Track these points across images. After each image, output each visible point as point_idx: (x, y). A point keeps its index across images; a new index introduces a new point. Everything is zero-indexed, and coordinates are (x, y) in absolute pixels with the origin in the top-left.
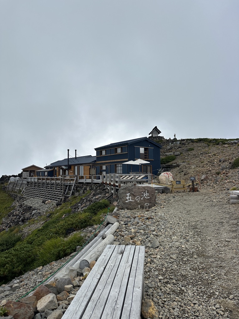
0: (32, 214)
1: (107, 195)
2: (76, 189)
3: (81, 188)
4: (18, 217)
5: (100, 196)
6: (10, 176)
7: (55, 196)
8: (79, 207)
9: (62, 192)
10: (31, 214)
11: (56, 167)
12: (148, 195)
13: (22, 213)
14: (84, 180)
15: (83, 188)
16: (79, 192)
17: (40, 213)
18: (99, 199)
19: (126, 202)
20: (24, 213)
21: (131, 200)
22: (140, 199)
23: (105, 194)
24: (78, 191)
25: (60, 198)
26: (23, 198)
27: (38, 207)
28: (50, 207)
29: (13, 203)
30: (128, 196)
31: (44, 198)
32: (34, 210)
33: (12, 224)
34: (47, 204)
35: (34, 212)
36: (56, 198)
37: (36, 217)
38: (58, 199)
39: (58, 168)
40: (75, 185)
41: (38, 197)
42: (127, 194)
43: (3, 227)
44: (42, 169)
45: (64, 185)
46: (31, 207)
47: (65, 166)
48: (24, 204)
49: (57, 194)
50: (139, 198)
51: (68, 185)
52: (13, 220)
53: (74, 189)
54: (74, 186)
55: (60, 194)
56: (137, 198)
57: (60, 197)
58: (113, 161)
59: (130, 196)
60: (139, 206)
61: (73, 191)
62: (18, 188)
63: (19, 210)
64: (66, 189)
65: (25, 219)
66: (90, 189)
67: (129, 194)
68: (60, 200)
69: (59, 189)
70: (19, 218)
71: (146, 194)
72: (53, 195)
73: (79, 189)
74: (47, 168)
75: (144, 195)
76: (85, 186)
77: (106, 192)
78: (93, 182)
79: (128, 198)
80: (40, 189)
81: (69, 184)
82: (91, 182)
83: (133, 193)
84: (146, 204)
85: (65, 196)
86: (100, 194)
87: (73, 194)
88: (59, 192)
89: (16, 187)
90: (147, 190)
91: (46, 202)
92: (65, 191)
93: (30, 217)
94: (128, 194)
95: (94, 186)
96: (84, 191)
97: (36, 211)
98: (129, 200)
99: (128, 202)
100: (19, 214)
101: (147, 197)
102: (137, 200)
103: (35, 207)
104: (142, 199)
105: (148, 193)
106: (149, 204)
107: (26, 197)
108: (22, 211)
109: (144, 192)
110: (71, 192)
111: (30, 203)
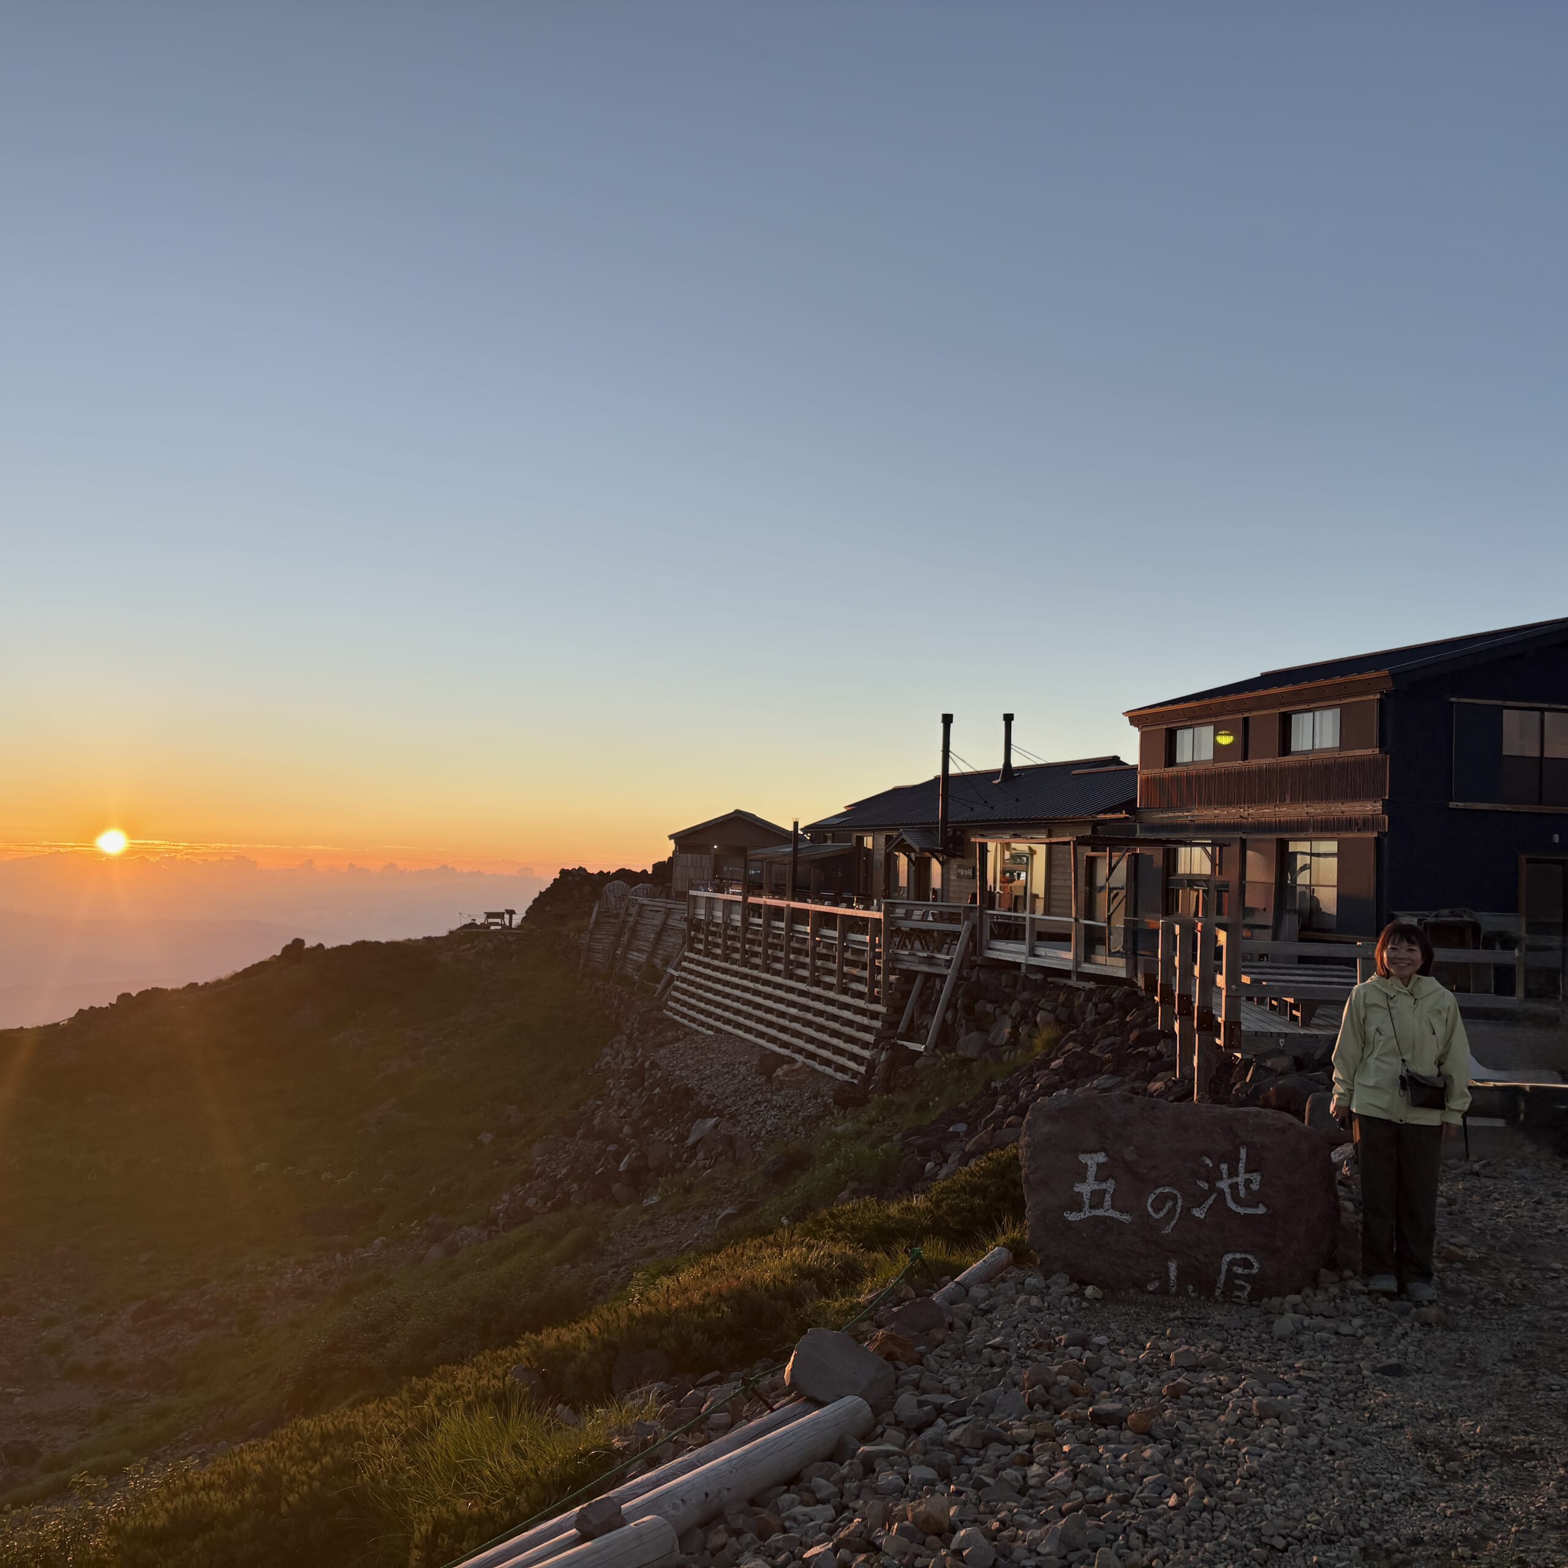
0: (691, 1140)
1: (1156, 1086)
2: (969, 1009)
3: (1003, 1002)
4: (612, 1148)
5: (1105, 1082)
6: (606, 878)
8: (946, 1149)
9: (874, 1016)
10: (682, 1138)
12: (1255, 1187)
13: (634, 1124)
14: (1024, 948)
16: (987, 1032)
17: (730, 1142)
19: (1072, 1217)
20: (648, 1130)
21: (1107, 1211)
22: (1186, 1210)
23: (1147, 1078)
24: (976, 1021)
25: (866, 1054)
26: (660, 1021)
27: (728, 1102)
28: (796, 1112)
30: (1092, 1172)
31: (774, 1040)
32: (705, 1113)
34: (781, 1083)
35: (700, 1127)
36: (839, 1052)
37: (705, 1168)
38: (851, 1064)
39: (881, 839)
40: (959, 977)
41: (738, 1026)
42: (1083, 1158)
43: (531, 1202)
45: (892, 971)
46: (689, 1093)
47: (925, 828)
48: (654, 1065)
50: (1174, 1198)
51: (917, 972)
52: (587, 1166)
53: (951, 1005)
54: (956, 987)
55: (866, 1029)
56: (1161, 1201)
57: (865, 1047)
59: (1105, 1172)
60: (1173, 1266)
61: (944, 1021)
62: (643, 957)
63: (622, 1103)
64: (906, 995)
65: (647, 1169)
66: (1058, 1021)
67: (1101, 1158)
68: (862, 1069)
69: (861, 996)
70: (618, 1157)
71: (1240, 1179)
72: (821, 1028)
73: (990, 1008)
74: (820, 831)
75: (1224, 1185)
76: (1026, 995)
78: (1086, 969)
79: (1085, 1189)
80: (756, 980)
81: (925, 968)
82: (1069, 967)
83: (1129, 1154)
84: (1228, 1257)
85: (895, 1048)
86: (1114, 1074)
87: (946, 1037)
88: (863, 1012)
89: (628, 947)
90: (1252, 1147)
91: (779, 1072)
92: (899, 1010)
93: (677, 1157)
94: (1093, 1161)
95: (1088, 999)
96: (1015, 1028)
97: (712, 1121)
98: (1092, 1207)
99: (1082, 1220)
100: (621, 1130)
101: (1241, 1206)
102: (1162, 1214)
103: (711, 1097)
104: (1202, 1217)
105: (1259, 1173)
106: (1256, 1265)
107: (677, 1018)
108: (637, 1113)
109: (1225, 1162)
110: (935, 1023)
111: (690, 1062)
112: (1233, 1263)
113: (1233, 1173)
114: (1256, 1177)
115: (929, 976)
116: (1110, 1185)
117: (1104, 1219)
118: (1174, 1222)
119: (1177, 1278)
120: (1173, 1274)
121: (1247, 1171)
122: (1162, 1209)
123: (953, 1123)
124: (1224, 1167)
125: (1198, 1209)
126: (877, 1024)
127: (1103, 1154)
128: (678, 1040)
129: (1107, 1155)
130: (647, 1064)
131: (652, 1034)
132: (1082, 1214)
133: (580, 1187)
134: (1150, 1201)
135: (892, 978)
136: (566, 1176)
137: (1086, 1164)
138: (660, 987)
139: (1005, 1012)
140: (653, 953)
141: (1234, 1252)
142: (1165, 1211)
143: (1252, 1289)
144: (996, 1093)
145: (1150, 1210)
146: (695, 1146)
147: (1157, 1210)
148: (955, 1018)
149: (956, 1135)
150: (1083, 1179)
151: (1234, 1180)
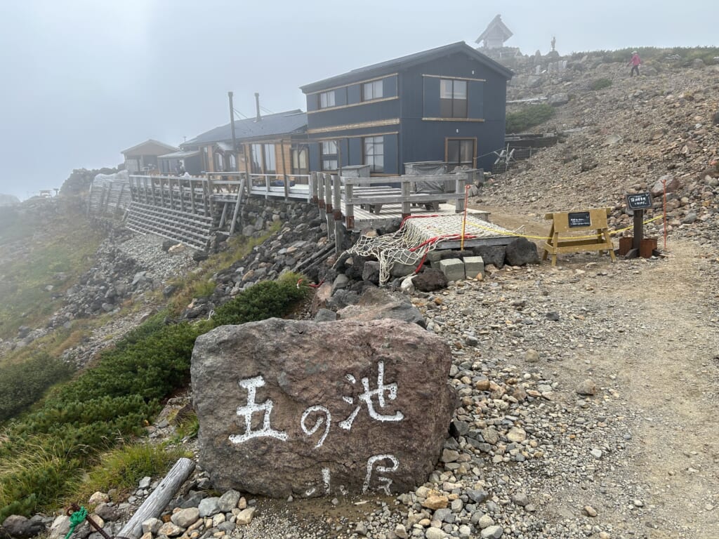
0: (134, 282)
1: (320, 244)
2: (246, 216)
3: (260, 211)
4: (102, 287)
5: (300, 244)
6: (96, 172)
7: (195, 231)
8: (235, 280)
9: (209, 222)
10: (131, 281)
11: (207, 145)
12: (393, 396)
13: (111, 277)
14: (265, 188)
15: (264, 214)
16: (253, 224)
17: (151, 281)
18: (297, 256)
19: (236, 440)
20: (117, 278)
21: (267, 432)
22: (336, 424)
23: (317, 240)
24: (249, 221)
25: (207, 238)
26: (124, 231)
27: (150, 264)
28: (178, 265)
29: (102, 245)
30: (252, 396)
31: (170, 235)
32: (140, 269)
33: (87, 305)
34: (172, 253)
35: (138, 276)
36: (197, 238)
37: (140, 293)
38: (201, 242)
39: (210, 148)
40: (241, 203)
41: (155, 230)
42: (245, 384)
43: (67, 315)
44: (173, 151)
45: (214, 203)
46: (133, 262)
47: (227, 142)
48: (119, 251)
49: (199, 226)
50: (324, 415)
51: (224, 203)
52: (92, 297)
53: (239, 215)
54: (240, 207)
55: (206, 228)
56: (314, 418)
57: (206, 235)
58: (356, 126)
59: (263, 395)
60: (326, 473)
61: (237, 222)
62: (115, 205)
63: (106, 268)
64: (221, 212)
65: (117, 296)
66: (281, 218)
67: (260, 382)
68: (206, 244)
69: (202, 214)
70: (104, 291)
71: (380, 391)
72: (189, 229)
73: (254, 215)
74: (186, 147)
75: (366, 398)
76: (268, 208)
77: (321, 231)
78: (290, 196)
79: (246, 412)
80: (161, 210)
81: (226, 200)
82: (283, 195)
83: (282, 378)
84: (373, 460)
85: (217, 234)
86: (303, 240)
87: (238, 228)
88: (204, 220)
89: (108, 201)
90: (388, 362)
91: (171, 249)
92: (219, 219)
93: (129, 290)
94: (253, 385)
95: (292, 208)
96: (265, 222)
97: (143, 273)
98: (254, 429)
99: (245, 444)
100: (105, 280)
101: (381, 415)
102: (314, 430)
103: (142, 262)
104: (349, 428)
105: (395, 384)
106: (395, 462)
107: (131, 229)
108: (112, 272)
109: (366, 376)
110: (233, 223)
111: (135, 248)
112: (376, 464)
113: (373, 386)
114: (393, 388)
115: (229, 204)
116: (269, 406)
117: (263, 441)
118: (326, 435)
119: (331, 482)
120: (327, 479)
121: (385, 384)
122: (313, 426)
123: (238, 267)
124: (365, 381)
125: (345, 422)
126: (210, 225)
127: (261, 378)
128: (130, 238)
129: (264, 379)
130: (116, 251)
131: (121, 236)
132: (245, 435)
133: (89, 306)
134: (303, 419)
135: (214, 206)
136: (83, 302)
137: (247, 389)
138: (123, 217)
139: (260, 216)
140: (119, 204)
141: (377, 455)
142: (317, 427)
143: (393, 482)
144: (255, 253)
145: (304, 427)
146: (136, 284)
147: (309, 427)
148: (241, 220)
149: (239, 273)
150: (244, 403)
151: (375, 392)
